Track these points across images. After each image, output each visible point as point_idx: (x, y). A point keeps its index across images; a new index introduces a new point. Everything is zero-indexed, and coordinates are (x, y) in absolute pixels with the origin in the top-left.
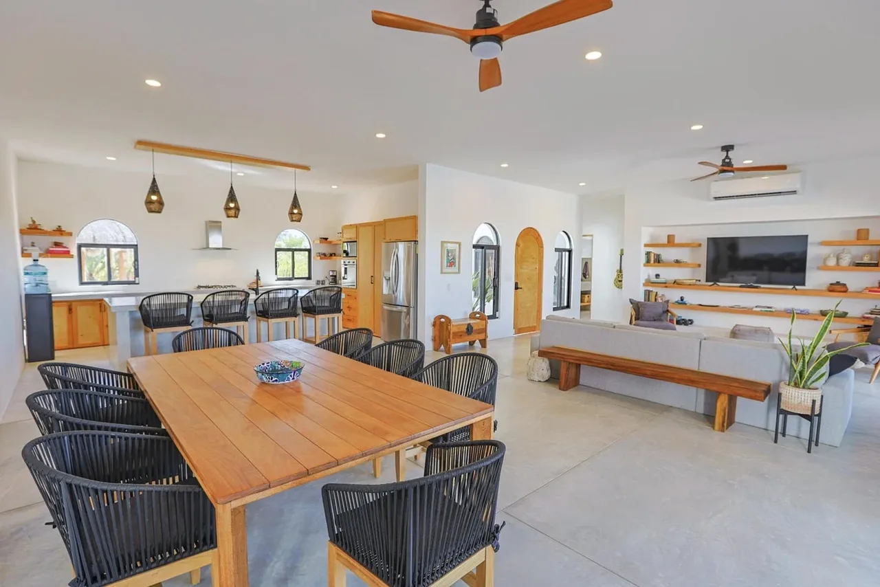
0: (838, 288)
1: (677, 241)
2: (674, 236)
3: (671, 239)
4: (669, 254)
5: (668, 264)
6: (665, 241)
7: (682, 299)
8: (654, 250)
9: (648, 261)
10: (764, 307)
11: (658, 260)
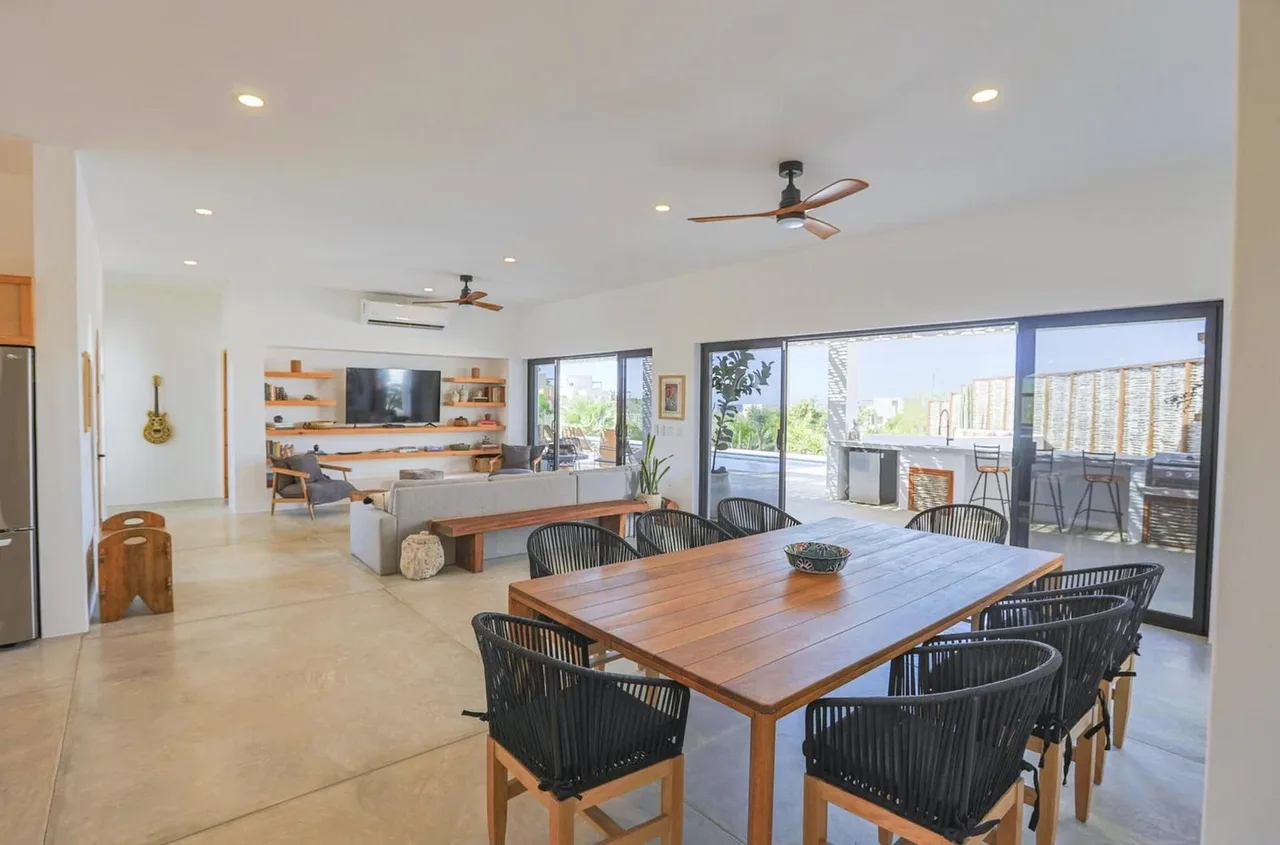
0: (459, 422)
1: (304, 369)
2: (299, 362)
3: (295, 366)
4: (294, 388)
5: (295, 402)
6: (288, 369)
7: (316, 448)
8: (275, 383)
9: (268, 398)
10: (409, 448)
11: (281, 396)
